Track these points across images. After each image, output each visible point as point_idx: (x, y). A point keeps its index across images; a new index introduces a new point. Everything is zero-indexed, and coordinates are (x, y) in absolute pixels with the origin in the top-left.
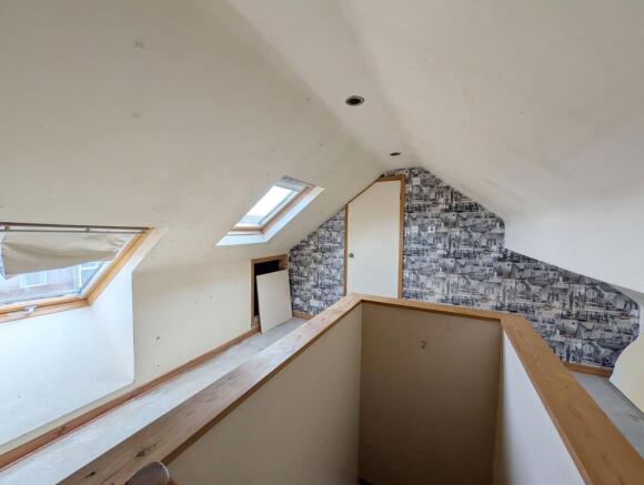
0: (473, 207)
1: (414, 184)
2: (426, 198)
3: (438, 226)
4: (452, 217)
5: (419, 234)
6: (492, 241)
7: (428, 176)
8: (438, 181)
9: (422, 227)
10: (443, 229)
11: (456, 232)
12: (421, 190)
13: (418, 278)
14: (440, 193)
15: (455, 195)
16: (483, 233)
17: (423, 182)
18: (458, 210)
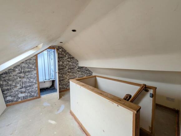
0: (73, 58)
1: (60, 51)
2: (63, 55)
3: (66, 62)
4: (69, 60)
5: (62, 64)
6: (76, 65)
7: (63, 49)
8: (66, 51)
9: (63, 62)
10: (68, 63)
11: (70, 63)
12: (62, 53)
13: (63, 75)
14: (66, 54)
15: (70, 55)
16: (75, 63)
17: (62, 50)
18: (70, 58)
